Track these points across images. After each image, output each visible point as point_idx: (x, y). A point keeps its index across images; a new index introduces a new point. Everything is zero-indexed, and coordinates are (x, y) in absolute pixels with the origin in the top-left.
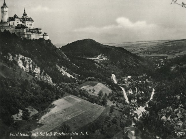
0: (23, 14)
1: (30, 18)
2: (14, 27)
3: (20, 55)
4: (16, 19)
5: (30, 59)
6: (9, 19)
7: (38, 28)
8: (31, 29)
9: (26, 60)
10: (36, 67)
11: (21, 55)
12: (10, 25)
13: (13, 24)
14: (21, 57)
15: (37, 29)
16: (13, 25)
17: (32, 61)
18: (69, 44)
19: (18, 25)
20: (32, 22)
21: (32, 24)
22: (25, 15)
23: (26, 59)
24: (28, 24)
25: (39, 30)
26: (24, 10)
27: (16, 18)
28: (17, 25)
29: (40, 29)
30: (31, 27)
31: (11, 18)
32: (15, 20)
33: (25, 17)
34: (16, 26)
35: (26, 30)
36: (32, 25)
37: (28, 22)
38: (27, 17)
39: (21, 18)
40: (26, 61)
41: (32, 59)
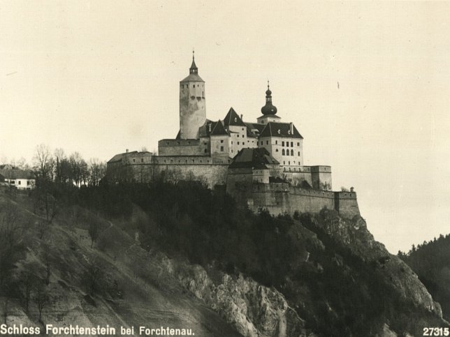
0: (263, 110)
1: (287, 126)
2: (225, 160)
3: (241, 276)
4: (232, 128)
5: (281, 297)
6: (207, 127)
7: (318, 167)
8: (290, 171)
9: (264, 301)
10: (304, 331)
11: (245, 278)
12: (208, 150)
13: (222, 148)
14: (245, 285)
15: (314, 170)
16: (219, 151)
17: (286, 305)
18: (441, 236)
19: (240, 153)
20: (295, 141)
21: (295, 148)
22: (269, 110)
23: (264, 295)
24: (280, 151)
25: (321, 175)
26: (269, 93)
27: (234, 124)
28: (236, 153)
29: (327, 170)
30: (292, 164)
31: (214, 123)
32: (228, 133)
33: (270, 120)
34: (232, 155)
35: (271, 173)
36: (295, 153)
37: (280, 140)
38: (277, 121)
39: (255, 126)
40: (265, 305)
41: (286, 298)
